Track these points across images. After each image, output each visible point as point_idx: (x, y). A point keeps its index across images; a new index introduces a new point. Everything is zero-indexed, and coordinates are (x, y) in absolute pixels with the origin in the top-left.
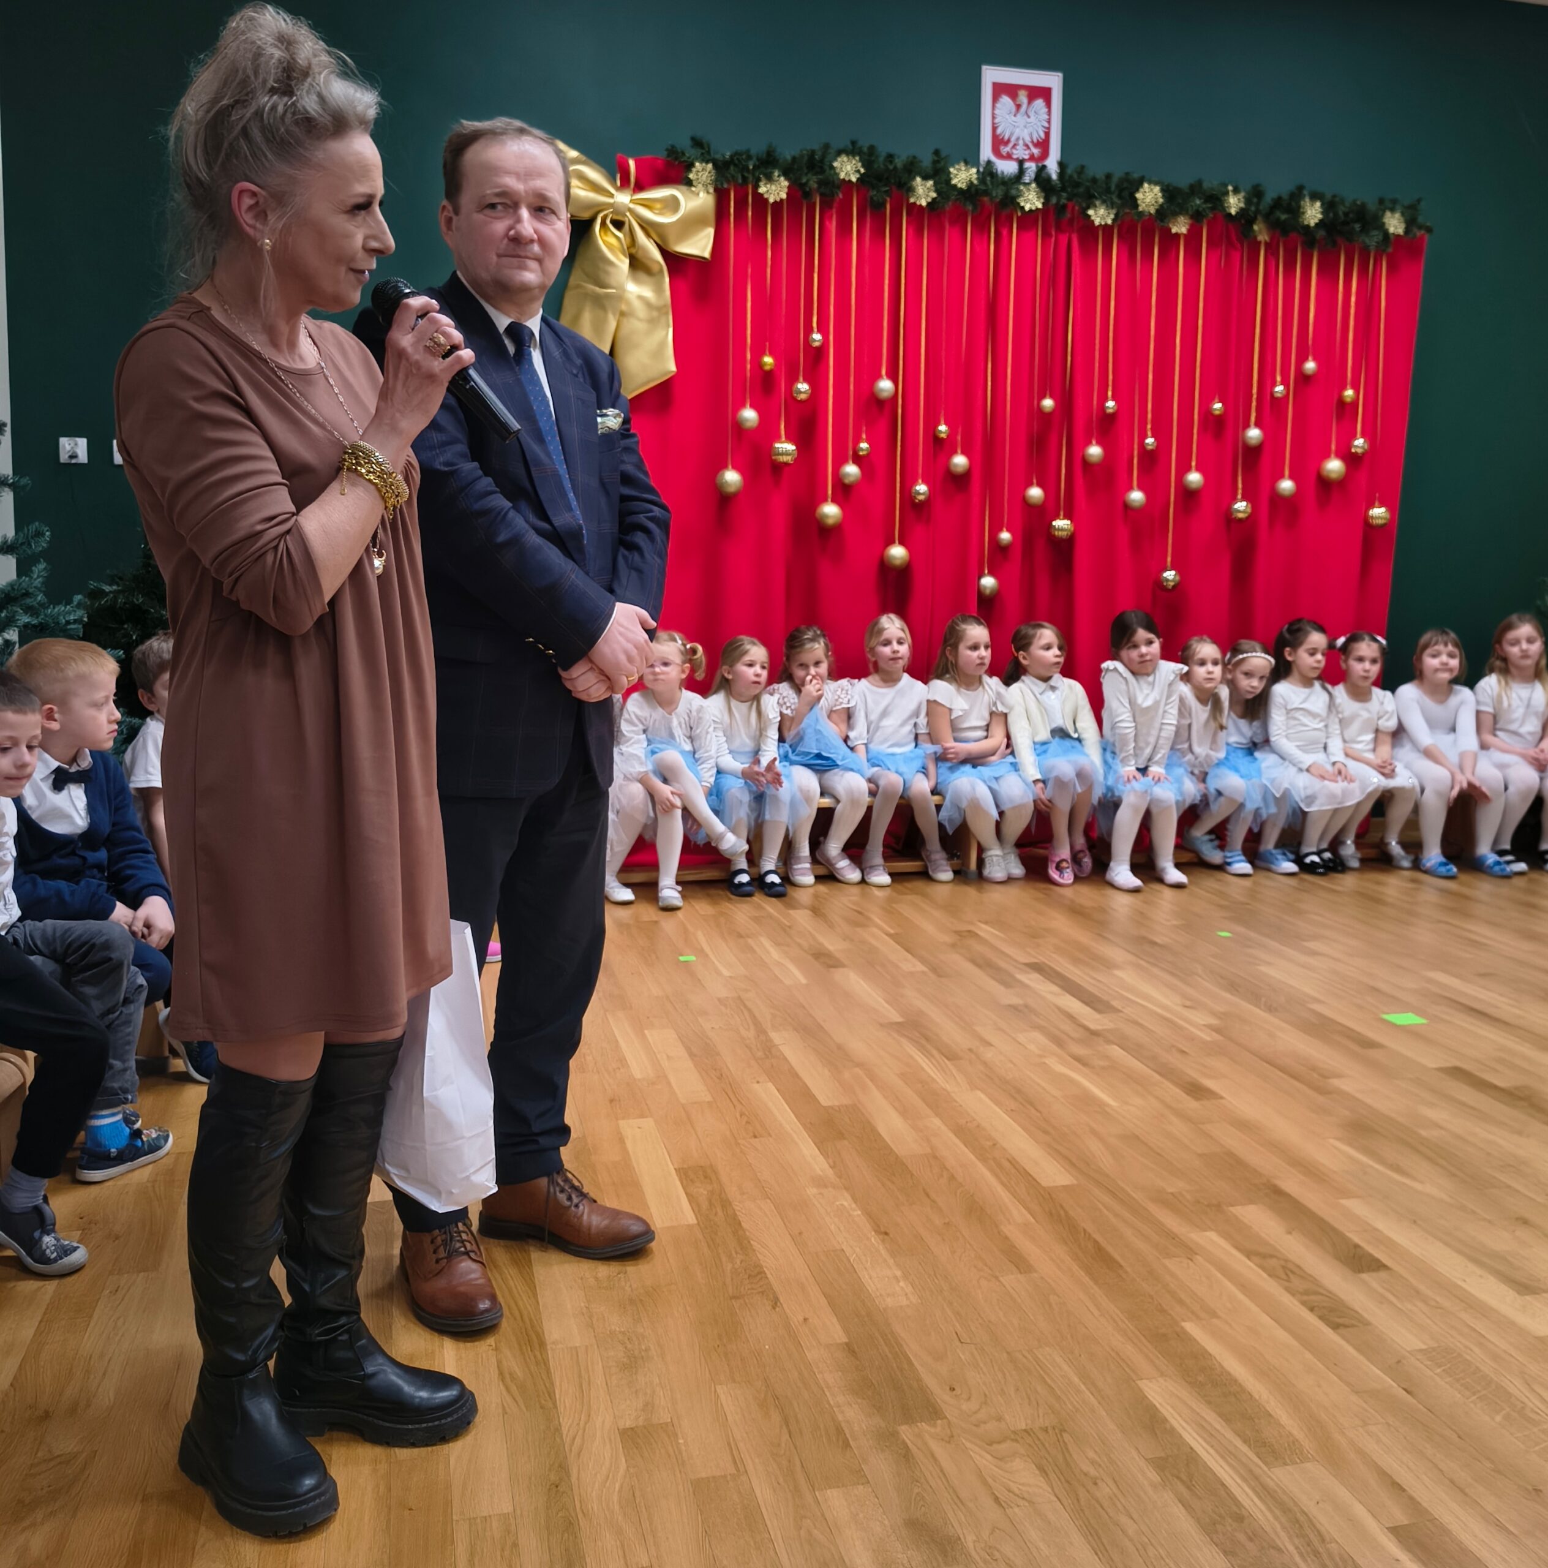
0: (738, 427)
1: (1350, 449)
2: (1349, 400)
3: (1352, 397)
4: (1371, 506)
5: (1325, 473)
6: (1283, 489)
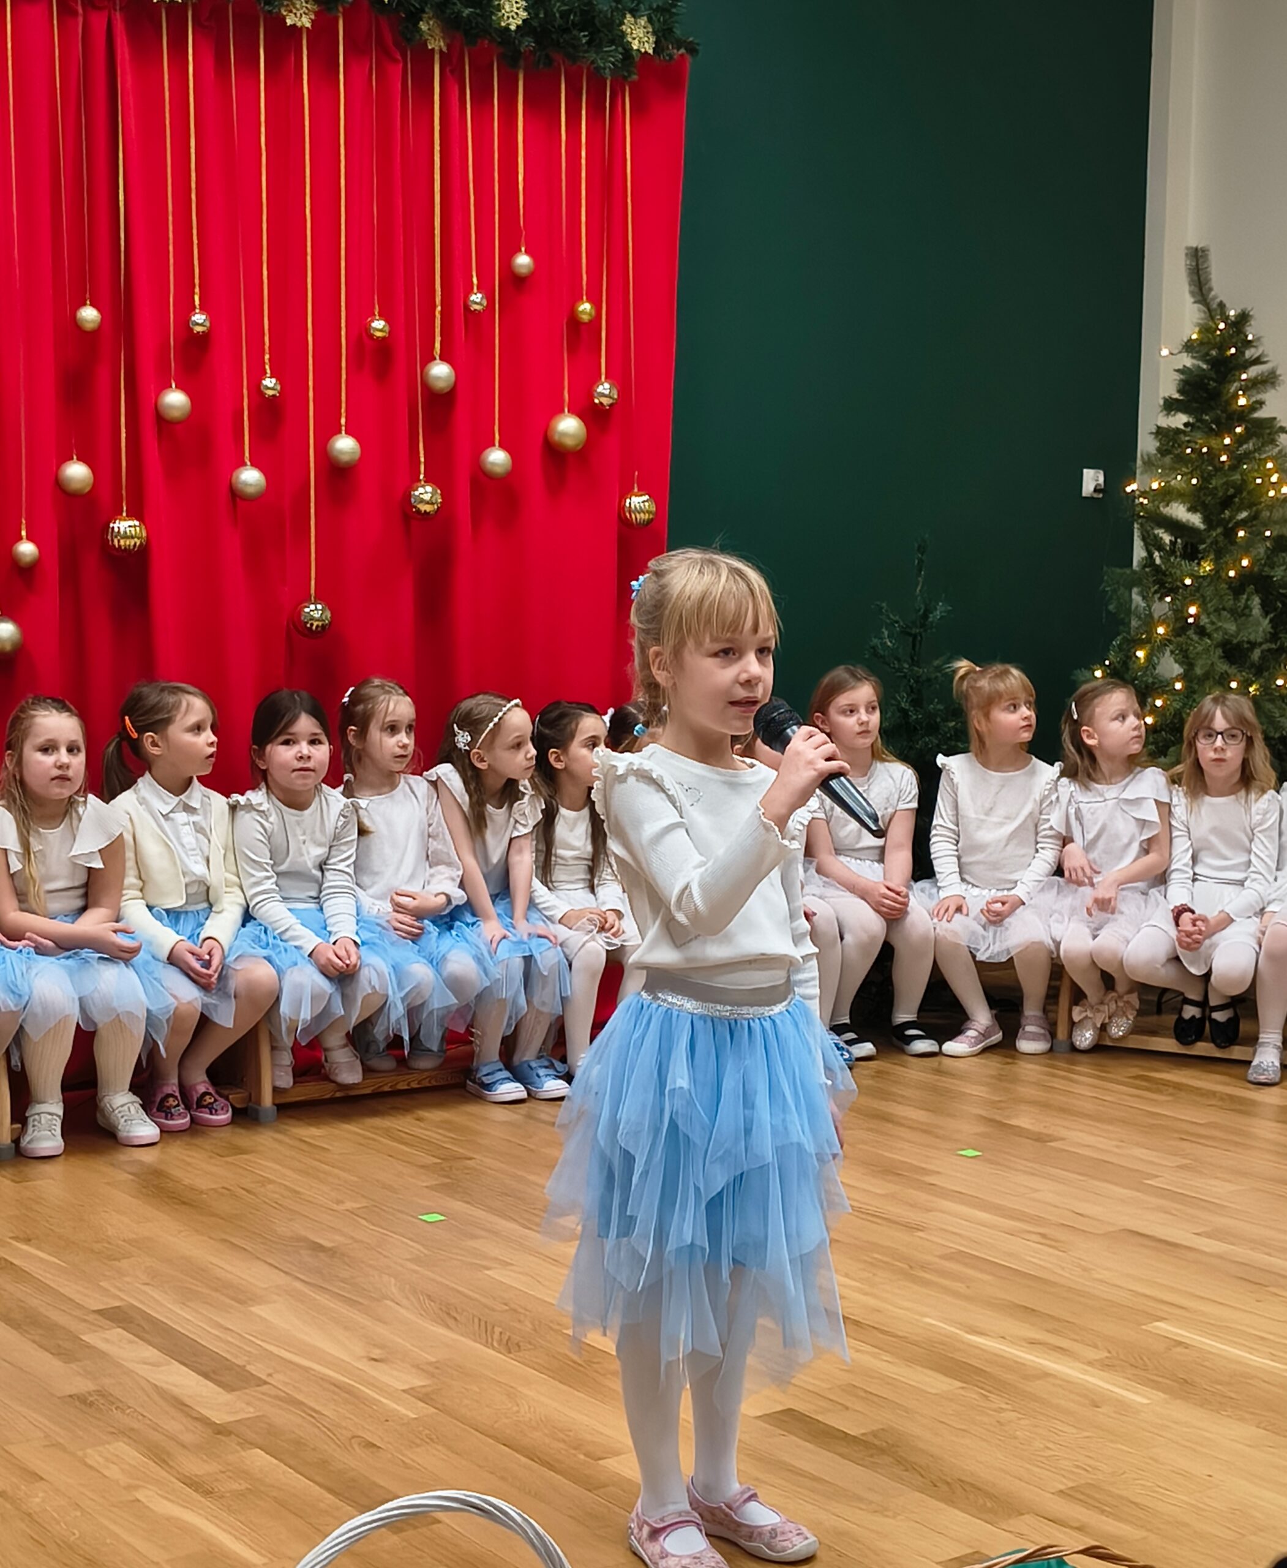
1: (592, 398)
2: (585, 318)
3: (590, 314)
4: (627, 492)
5: (556, 437)
6: (493, 464)
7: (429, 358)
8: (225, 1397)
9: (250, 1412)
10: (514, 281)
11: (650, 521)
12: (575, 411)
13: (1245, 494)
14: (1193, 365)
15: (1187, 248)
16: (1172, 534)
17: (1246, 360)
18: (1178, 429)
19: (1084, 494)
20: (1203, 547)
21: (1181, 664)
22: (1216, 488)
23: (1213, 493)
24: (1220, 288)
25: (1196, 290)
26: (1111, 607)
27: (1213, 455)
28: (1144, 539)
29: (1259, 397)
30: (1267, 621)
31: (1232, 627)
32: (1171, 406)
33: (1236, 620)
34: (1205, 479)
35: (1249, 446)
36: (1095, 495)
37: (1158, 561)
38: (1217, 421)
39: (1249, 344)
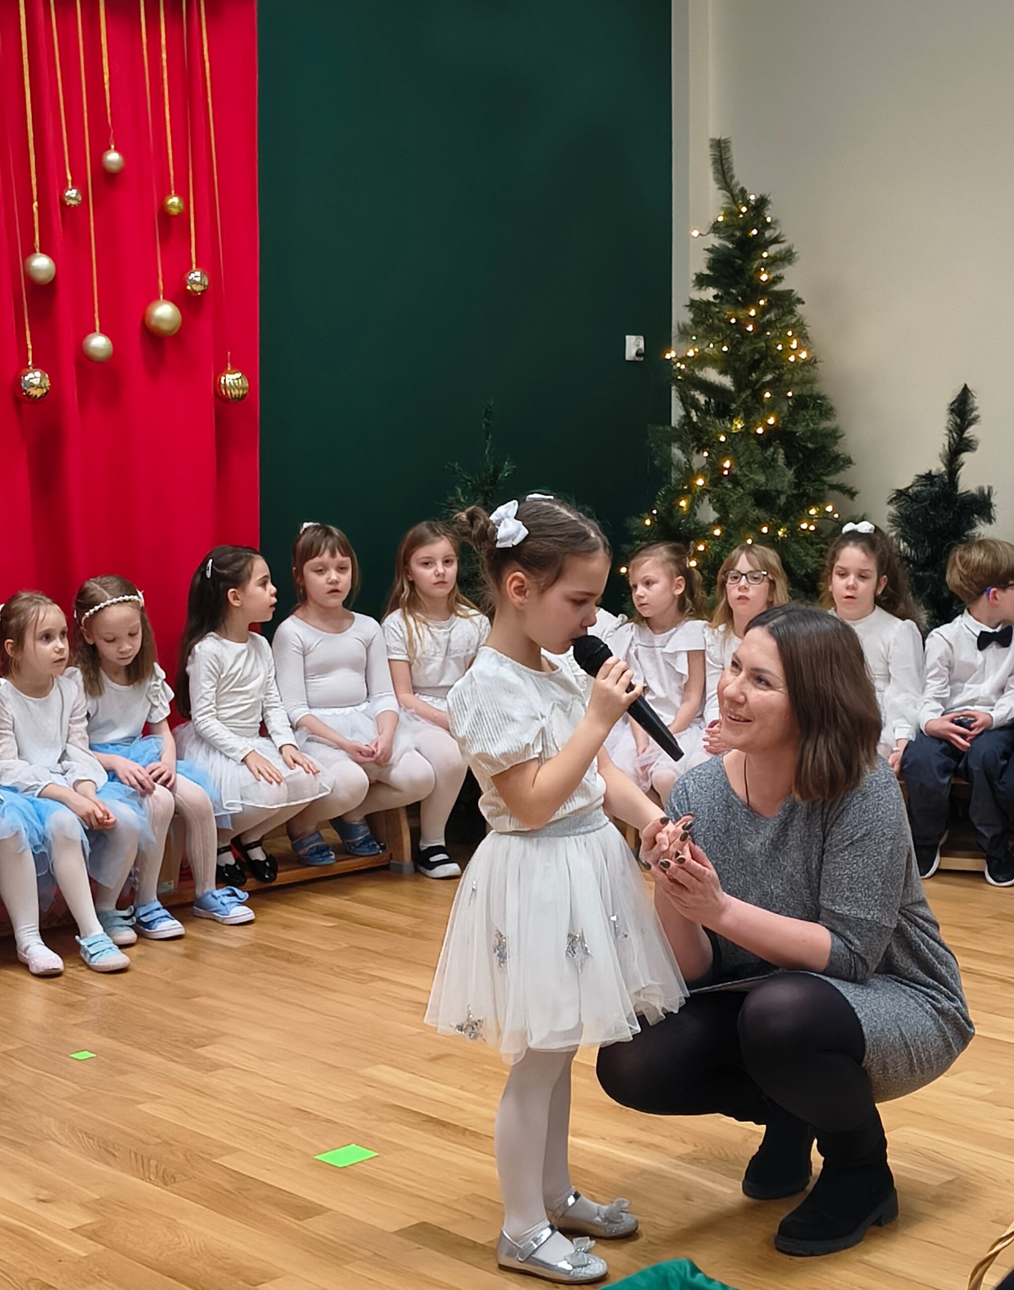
1: (184, 285)
2: (175, 211)
3: (179, 207)
4: (222, 371)
5: (153, 323)
6: (95, 348)
7: (30, 251)
11: (244, 396)
12: (169, 298)
13: (769, 359)
14: (720, 245)
15: (712, 140)
16: (707, 395)
17: (766, 240)
18: (709, 301)
19: (627, 358)
20: (734, 406)
21: (718, 511)
22: (745, 354)
23: (740, 359)
24: (741, 177)
25: (720, 177)
26: (656, 462)
27: (740, 326)
28: (682, 400)
29: (779, 272)
30: (792, 472)
31: (762, 479)
32: (702, 281)
33: (764, 472)
34: (734, 346)
35: (771, 316)
36: (637, 359)
37: (695, 419)
38: (743, 294)
39: (767, 226)
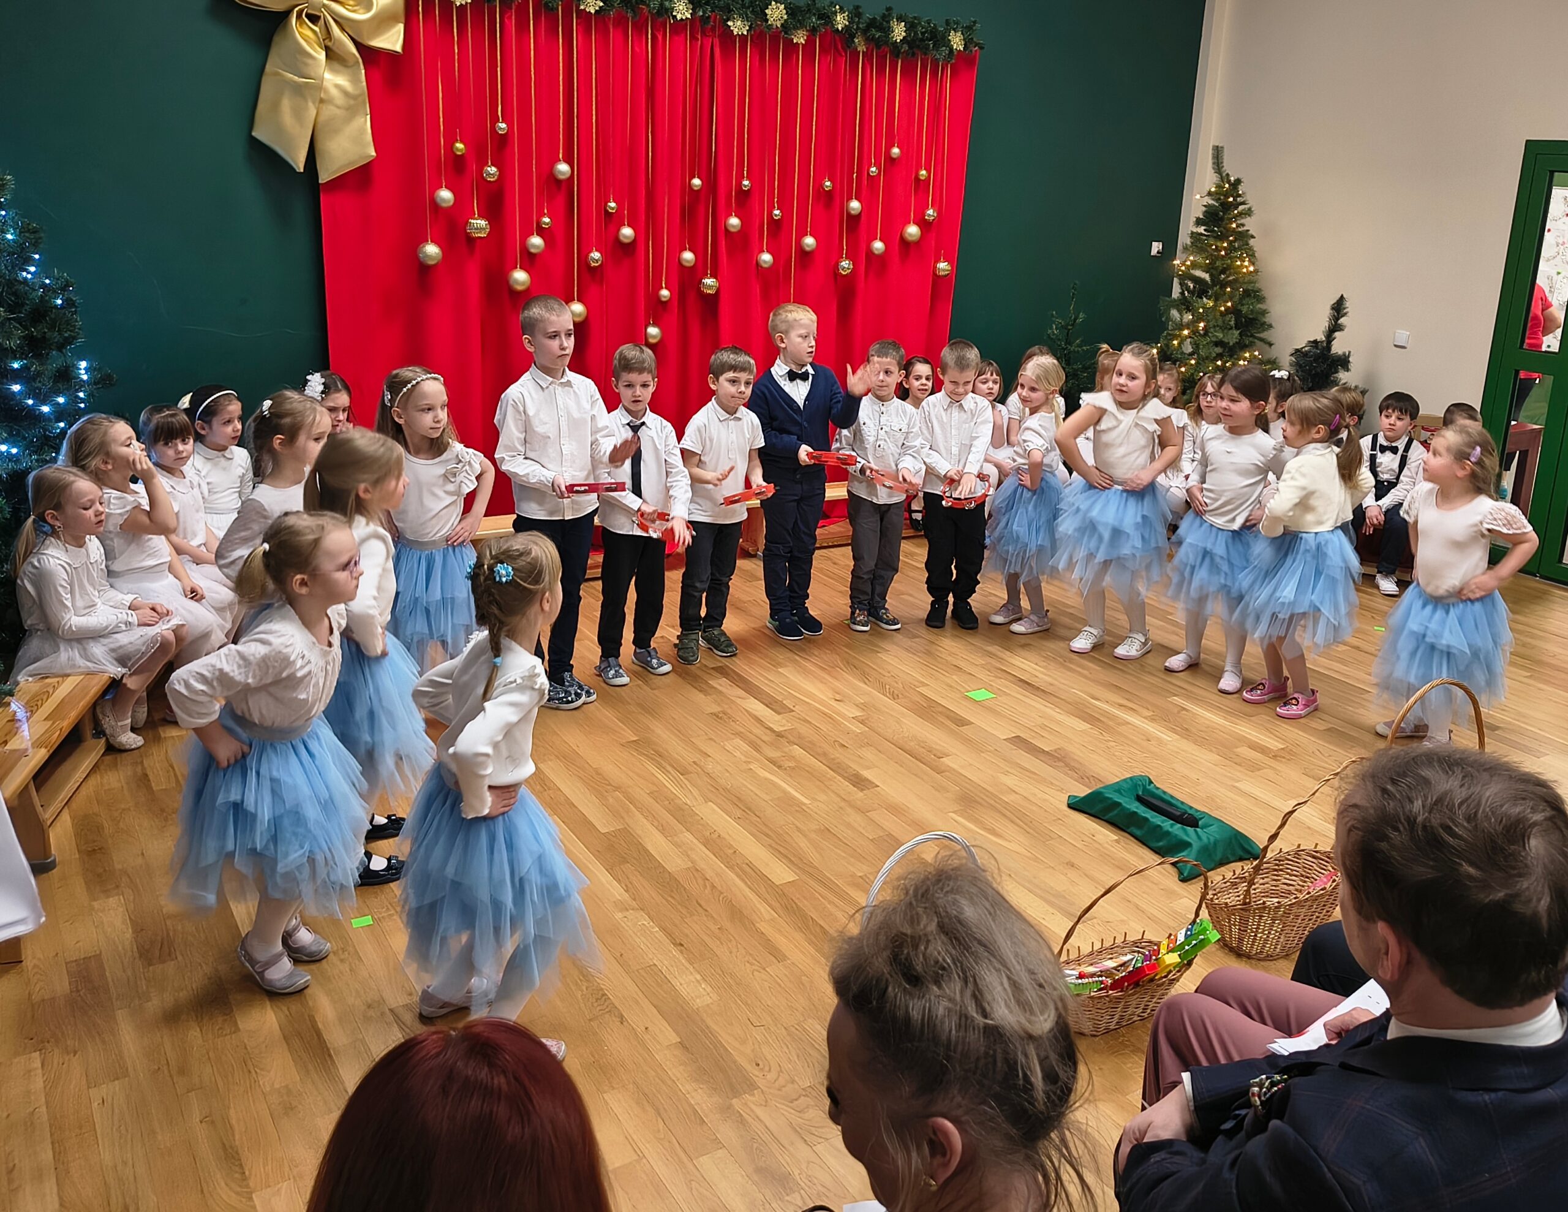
0: (435, 205)
1: (924, 216)
2: (923, 178)
3: (925, 176)
4: (938, 261)
5: (907, 236)
6: (877, 249)
7: (850, 198)
8: (777, 717)
9: (788, 726)
10: (890, 160)
11: (947, 274)
12: (915, 223)
13: (1232, 270)
14: (1211, 203)
15: (1214, 146)
16: (1195, 284)
17: (1237, 203)
18: (1201, 233)
19: (1152, 254)
20: (1209, 291)
21: (1194, 349)
22: (1219, 264)
23: (1216, 266)
24: (1228, 167)
25: (1216, 167)
26: (1161, 317)
27: (1217, 250)
28: (1180, 285)
29: (1243, 221)
30: (1238, 331)
31: (1221, 334)
32: (1199, 222)
33: (1222, 330)
34: (1213, 260)
35: (1236, 246)
36: (1158, 255)
37: (1186, 296)
39: (1240, 196)
